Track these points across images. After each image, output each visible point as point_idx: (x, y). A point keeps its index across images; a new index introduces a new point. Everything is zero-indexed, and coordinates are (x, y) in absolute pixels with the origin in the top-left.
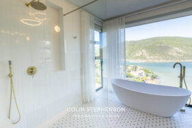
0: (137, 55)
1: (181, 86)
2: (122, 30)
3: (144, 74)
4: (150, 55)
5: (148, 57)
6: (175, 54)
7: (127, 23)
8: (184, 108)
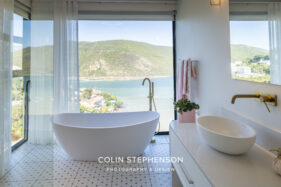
0: (92, 68)
1: (151, 109)
2: (73, 22)
3: (103, 103)
4: (112, 69)
5: (108, 73)
6: (142, 68)
7: (81, 12)
8: (154, 138)
